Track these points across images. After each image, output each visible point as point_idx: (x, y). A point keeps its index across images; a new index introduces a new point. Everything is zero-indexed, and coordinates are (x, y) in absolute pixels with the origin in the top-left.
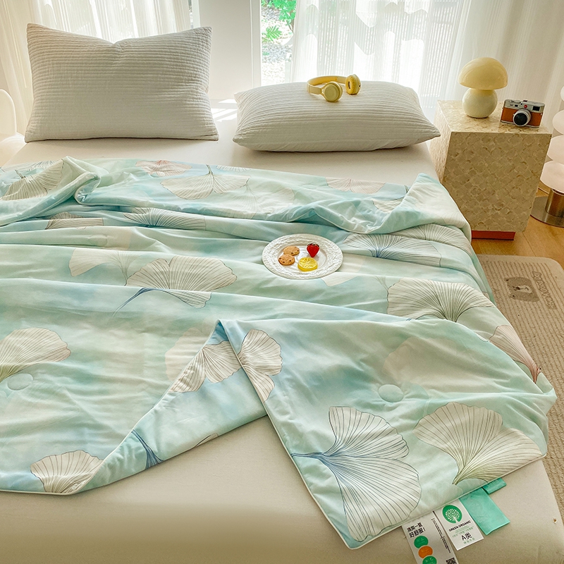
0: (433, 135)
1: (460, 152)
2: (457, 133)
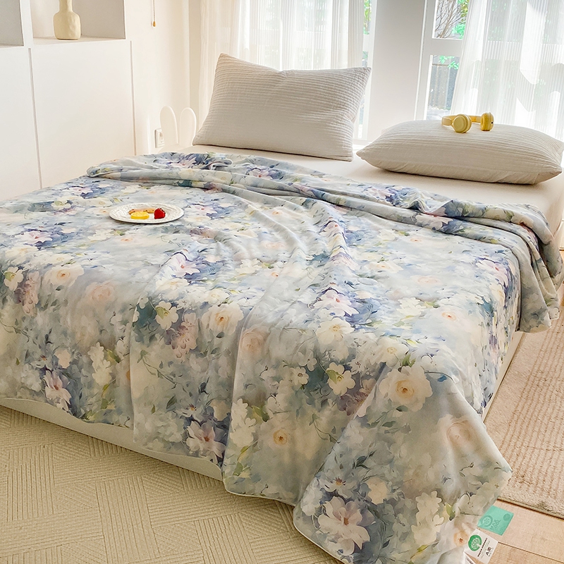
0: (555, 172)
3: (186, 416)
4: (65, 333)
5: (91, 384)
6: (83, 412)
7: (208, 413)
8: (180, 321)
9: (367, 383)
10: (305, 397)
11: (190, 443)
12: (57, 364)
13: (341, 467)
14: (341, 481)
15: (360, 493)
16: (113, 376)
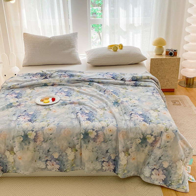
0: (145, 59)
1: (154, 64)
2: (152, 59)
3: (102, 161)
4: (55, 147)
5: (67, 161)
6: (65, 170)
7: (110, 158)
8: (97, 134)
9: (158, 138)
10: (140, 146)
11: (104, 168)
12: (53, 158)
13: (155, 161)
14: (155, 165)
15: (161, 166)
16: (75, 156)
